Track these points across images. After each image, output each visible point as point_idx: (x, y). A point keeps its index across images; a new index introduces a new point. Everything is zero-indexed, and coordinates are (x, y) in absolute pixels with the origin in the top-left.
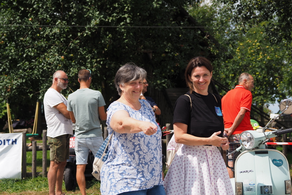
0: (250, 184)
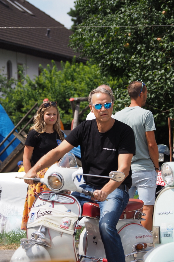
0: (168, 229)
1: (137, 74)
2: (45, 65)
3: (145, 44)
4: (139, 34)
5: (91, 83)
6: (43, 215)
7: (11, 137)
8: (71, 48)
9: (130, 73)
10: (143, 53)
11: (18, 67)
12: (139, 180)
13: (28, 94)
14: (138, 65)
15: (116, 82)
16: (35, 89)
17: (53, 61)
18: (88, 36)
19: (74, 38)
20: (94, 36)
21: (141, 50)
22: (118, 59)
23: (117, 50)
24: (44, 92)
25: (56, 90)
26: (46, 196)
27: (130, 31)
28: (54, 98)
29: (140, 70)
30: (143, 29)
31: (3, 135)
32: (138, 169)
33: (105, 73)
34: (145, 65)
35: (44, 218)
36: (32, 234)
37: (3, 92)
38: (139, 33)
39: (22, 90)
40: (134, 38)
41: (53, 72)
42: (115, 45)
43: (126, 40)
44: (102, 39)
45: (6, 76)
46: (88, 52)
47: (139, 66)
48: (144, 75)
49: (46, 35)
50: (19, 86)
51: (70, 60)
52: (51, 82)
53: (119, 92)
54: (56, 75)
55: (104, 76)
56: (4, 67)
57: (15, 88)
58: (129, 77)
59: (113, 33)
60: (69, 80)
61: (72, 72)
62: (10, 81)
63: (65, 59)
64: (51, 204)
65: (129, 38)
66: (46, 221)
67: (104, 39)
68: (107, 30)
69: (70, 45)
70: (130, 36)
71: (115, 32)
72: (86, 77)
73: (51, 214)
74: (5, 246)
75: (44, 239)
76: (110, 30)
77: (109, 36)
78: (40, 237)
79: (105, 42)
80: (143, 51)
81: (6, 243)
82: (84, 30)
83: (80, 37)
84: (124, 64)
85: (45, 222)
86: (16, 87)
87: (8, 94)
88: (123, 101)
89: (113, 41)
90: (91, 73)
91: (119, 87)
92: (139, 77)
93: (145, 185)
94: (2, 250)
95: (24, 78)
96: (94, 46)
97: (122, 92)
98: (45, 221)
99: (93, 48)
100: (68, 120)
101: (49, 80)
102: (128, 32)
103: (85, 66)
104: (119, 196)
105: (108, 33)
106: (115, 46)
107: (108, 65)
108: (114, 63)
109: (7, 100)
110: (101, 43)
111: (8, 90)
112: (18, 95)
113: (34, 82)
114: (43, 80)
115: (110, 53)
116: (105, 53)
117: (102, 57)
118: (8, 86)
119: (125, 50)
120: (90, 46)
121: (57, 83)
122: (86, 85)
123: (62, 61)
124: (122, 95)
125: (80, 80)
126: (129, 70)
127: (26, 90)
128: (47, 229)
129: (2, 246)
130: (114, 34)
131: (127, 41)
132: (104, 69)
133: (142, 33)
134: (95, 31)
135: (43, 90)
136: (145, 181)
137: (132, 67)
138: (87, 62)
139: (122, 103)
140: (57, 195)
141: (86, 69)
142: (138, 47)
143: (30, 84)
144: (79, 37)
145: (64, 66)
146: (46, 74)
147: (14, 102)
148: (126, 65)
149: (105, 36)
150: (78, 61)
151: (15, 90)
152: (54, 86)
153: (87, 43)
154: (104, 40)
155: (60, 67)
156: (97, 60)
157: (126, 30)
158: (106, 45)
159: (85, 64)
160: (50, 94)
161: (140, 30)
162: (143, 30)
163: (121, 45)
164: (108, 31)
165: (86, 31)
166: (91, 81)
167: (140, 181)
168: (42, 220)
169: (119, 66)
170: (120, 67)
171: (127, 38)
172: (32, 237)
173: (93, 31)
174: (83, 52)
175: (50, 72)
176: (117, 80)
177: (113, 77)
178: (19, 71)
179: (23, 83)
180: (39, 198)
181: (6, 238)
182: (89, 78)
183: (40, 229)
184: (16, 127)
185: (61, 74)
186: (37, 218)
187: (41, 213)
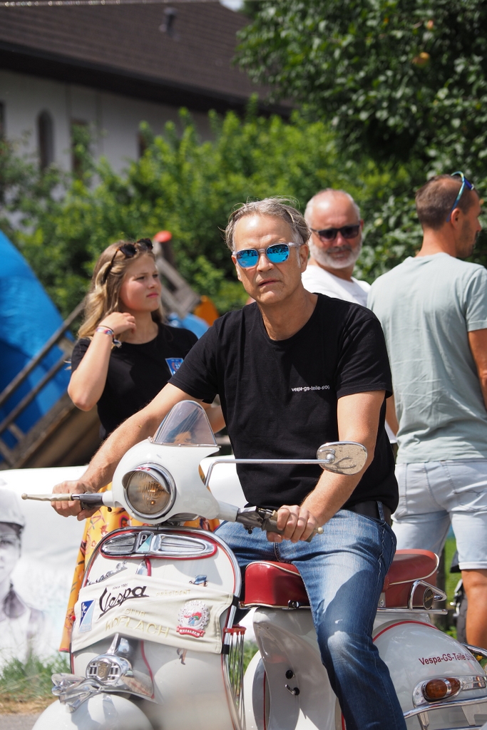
1: (455, 151)
2: (158, 125)
3: (478, 55)
4: (458, 24)
5: (307, 182)
6: (120, 603)
7: (52, 355)
8: (241, 70)
9: (431, 148)
10: (473, 84)
11: (72, 132)
12: (453, 491)
13: (106, 219)
14: (456, 123)
15: (386, 178)
16: (129, 201)
17: (183, 112)
18: (296, 29)
19: (253, 39)
20: (315, 29)
21: (465, 74)
22: (392, 102)
23: (389, 73)
24: (158, 211)
25: (194, 206)
26: (125, 543)
27: (430, 13)
28: (189, 230)
29: (463, 139)
30: (473, 7)
31: (27, 348)
32: (449, 454)
33: (352, 148)
34: (481, 123)
35: (123, 610)
36: (90, 663)
37: (24, 211)
38: (459, 19)
39: (86, 205)
40: (444, 36)
41: (185, 144)
42: (383, 58)
43: (420, 42)
44: (344, 39)
45: (35, 161)
46: (299, 83)
47: (461, 126)
48: (476, 154)
49: (163, 28)
50: (76, 193)
51: (240, 108)
52: (178, 178)
53: (397, 209)
54: (196, 156)
55: (349, 158)
56: (27, 133)
57: (62, 200)
58: (428, 160)
59: (378, 19)
60: (235, 171)
61: (245, 148)
62: (48, 179)
63: (223, 104)
64: (143, 564)
65: (427, 36)
66: (131, 618)
67: (349, 39)
68: (358, 10)
69: (239, 59)
70: (432, 30)
71: (382, 18)
72: (292, 161)
73: (145, 596)
74: (38, 703)
75: (129, 676)
76: (366, 10)
77: (363, 30)
78: (117, 669)
79: (351, 50)
80: (472, 79)
81: (39, 693)
82: (284, 11)
83: (271, 35)
84: (413, 118)
85: (128, 623)
86: (68, 196)
87: (42, 218)
88: (408, 238)
89: (376, 46)
90: (306, 150)
91: (398, 191)
92: (459, 159)
93: (477, 504)
94: (26, 716)
95: (91, 167)
96: (317, 61)
97: (406, 208)
98: (129, 619)
99: (312, 69)
100: (234, 301)
101: (171, 174)
102: (426, 16)
103: (288, 129)
104: (368, 540)
105: (360, 20)
106: (382, 62)
107: (360, 123)
108: (381, 116)
109: (39, 239)
110: (337, 53)
111: (42, 204)
112: (73, 222)
113: (124, 181)
114: (152, 171)
115: (367, 84)
116: (351, 84)
117: (343, 98)
118: (41, 193)
119: (416, 74)
120: (303, 64)
121: (199, 181)
122: (292, 190)
123: (212, 114)
124: (405, 220)
125: (273, 171)
126: (429, 139)
127: (99, 205)
128: (136, 643)
129: (26, 702)
130: (379, 24)
131: (421, 47)
132: (347, 136)
133: (471, 22)
134: (320, 14)
135: (154, 205)
136: (475, 492)
137: (440, 127)
138: (295, 115)
139: (405, 243)
140: (160, 535)
141: (290, 139)
142: (458, 65)
143: (113, 187)
144: (267, 35)
145: (221, 126)
146: (163, 152)
147: (62, 245)
148: (419, 123)
149: (353, 29)
150: (265, 112)
151: (65, 207)
152: (189, 193)
153: (294, 54)
154: (350, 44)
155: (206, 132)
156: (325, 108)
157: (418, 12)
158: (355, 60)
159: (286, 119)
160: (175, 218)
161: (464, 10)
162: (474, 11)
163: (403, 58)
164: (359, 14)
165: (290, 15)
166: (307, 173)
167: (459, 493)
168: (116, 619)
169: (396, 126)
170: (399, 130)
171: (420, 36)
172: (91, 673)
173: (313, 16)
174: (281, 84)
175: (177, 145)
176: (391, 170)
177: (378, 160)
178: (75, 144)
179: (87, 183)
180: (102, 551)
181: (37, 676)
182: (300, 165)
183: (113, 647)
184: (67, 322)
185: (210, 154)
186: (101, 615)
187: (114, 599)
